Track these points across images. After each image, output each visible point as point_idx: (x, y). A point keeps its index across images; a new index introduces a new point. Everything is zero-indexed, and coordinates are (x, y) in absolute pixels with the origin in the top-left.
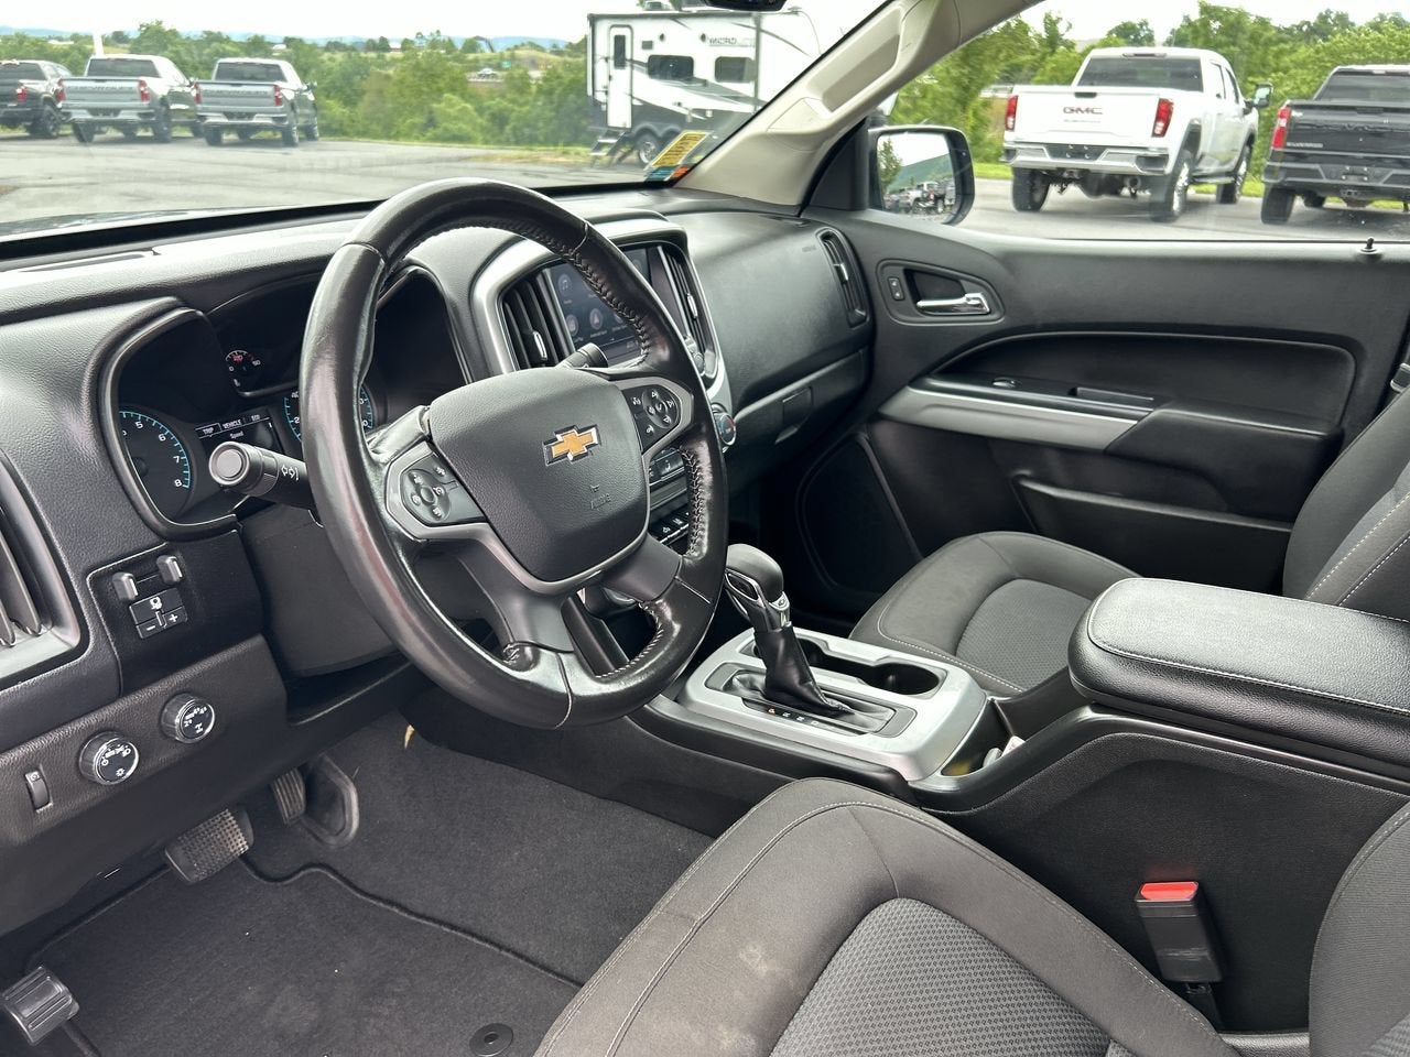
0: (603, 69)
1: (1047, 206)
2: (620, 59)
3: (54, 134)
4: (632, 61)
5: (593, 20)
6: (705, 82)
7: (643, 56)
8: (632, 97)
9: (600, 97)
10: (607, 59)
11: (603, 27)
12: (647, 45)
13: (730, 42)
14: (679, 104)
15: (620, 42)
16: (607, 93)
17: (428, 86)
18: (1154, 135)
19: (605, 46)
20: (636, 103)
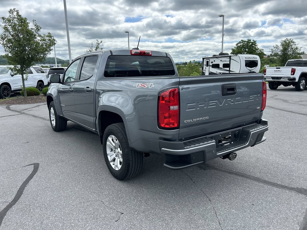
0: (204, 67)
1: (278, 88)
2: (207, 65)
4: (209, 65)
5: (203, 59)
6: (221, 68)
7: (211, 64)
8: (209, 71)
9: (204, 71)
10: (205, 65)
11: (205, 60)
12: (212, 62)
13: (225, 61)
14: (217, 72)
15: (207, 62)
16: (205, 71)
17: (191, 71)
18: (291, 75)
19: (205, 63)
20: (210, 72)
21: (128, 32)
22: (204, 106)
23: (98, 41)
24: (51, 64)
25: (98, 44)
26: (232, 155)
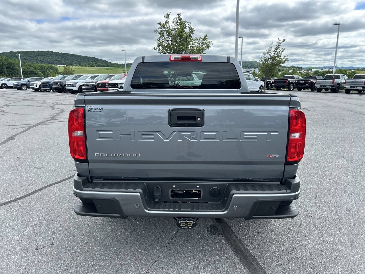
3: (314, 90)
21: (339, 24)
22: (131, 138)
23: (279, 40)
24: (247, 69)
25: (280, 44)
26: (184, 221)
